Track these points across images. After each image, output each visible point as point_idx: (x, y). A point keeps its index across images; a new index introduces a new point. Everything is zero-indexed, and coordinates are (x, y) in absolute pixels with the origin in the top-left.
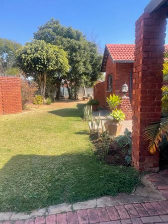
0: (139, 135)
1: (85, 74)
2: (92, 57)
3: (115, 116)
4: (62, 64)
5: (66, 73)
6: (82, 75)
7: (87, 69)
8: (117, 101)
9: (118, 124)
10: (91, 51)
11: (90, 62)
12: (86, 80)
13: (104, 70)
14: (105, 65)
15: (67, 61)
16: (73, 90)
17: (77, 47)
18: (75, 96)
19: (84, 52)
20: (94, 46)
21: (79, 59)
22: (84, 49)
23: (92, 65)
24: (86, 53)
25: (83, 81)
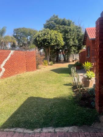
0: (98, 90)
1: (74, 46)
2: (79, 35)
3: (88, 75)
4: (59, 41)
5: (62, 46)
6: (71, 46)
7: (75, 43)
8: (90, 66)
9: (90, 81)
10: (77, 32)
11: (77, 39)
12: (74, 49)
13: (85, 43)
14: (86, 41)
15: (62, 39)
16: (67, 56)
17: (69, 30)
18: (68, 59)
19: (73, 33)
20: (80, 28)
21: (69, 37)
22: (73, 31)
23: (78, 40)
24: (74, 33)
25: (72, 50)
